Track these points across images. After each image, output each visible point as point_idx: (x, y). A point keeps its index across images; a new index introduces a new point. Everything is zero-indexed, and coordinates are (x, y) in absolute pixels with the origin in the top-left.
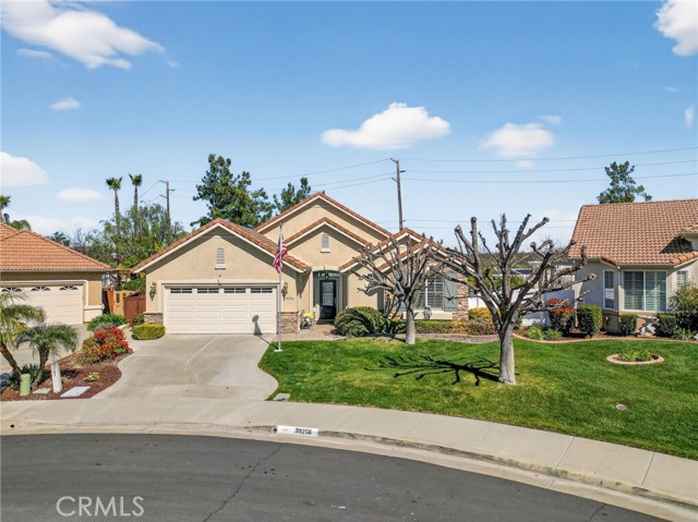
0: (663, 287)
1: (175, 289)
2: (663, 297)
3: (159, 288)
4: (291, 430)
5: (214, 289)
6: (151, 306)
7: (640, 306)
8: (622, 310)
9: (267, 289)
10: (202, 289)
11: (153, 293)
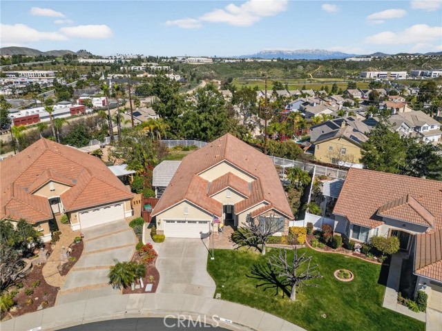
0: (368, 233)
1: (168, 221)
2: (367, 236)
3: (162, 222)
4: (224, 320)
5: (184, 222)
6: (159, 228)
7: (358, 238)
8: (351, 238)
9: (206, 222)
10: (179, 222)
11: (159, 223)
